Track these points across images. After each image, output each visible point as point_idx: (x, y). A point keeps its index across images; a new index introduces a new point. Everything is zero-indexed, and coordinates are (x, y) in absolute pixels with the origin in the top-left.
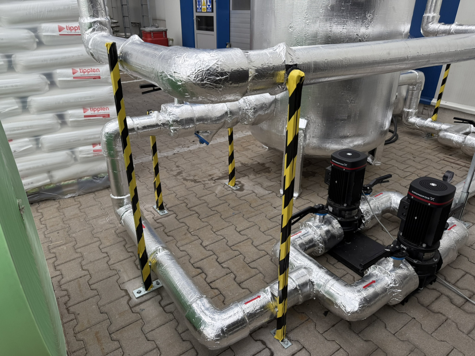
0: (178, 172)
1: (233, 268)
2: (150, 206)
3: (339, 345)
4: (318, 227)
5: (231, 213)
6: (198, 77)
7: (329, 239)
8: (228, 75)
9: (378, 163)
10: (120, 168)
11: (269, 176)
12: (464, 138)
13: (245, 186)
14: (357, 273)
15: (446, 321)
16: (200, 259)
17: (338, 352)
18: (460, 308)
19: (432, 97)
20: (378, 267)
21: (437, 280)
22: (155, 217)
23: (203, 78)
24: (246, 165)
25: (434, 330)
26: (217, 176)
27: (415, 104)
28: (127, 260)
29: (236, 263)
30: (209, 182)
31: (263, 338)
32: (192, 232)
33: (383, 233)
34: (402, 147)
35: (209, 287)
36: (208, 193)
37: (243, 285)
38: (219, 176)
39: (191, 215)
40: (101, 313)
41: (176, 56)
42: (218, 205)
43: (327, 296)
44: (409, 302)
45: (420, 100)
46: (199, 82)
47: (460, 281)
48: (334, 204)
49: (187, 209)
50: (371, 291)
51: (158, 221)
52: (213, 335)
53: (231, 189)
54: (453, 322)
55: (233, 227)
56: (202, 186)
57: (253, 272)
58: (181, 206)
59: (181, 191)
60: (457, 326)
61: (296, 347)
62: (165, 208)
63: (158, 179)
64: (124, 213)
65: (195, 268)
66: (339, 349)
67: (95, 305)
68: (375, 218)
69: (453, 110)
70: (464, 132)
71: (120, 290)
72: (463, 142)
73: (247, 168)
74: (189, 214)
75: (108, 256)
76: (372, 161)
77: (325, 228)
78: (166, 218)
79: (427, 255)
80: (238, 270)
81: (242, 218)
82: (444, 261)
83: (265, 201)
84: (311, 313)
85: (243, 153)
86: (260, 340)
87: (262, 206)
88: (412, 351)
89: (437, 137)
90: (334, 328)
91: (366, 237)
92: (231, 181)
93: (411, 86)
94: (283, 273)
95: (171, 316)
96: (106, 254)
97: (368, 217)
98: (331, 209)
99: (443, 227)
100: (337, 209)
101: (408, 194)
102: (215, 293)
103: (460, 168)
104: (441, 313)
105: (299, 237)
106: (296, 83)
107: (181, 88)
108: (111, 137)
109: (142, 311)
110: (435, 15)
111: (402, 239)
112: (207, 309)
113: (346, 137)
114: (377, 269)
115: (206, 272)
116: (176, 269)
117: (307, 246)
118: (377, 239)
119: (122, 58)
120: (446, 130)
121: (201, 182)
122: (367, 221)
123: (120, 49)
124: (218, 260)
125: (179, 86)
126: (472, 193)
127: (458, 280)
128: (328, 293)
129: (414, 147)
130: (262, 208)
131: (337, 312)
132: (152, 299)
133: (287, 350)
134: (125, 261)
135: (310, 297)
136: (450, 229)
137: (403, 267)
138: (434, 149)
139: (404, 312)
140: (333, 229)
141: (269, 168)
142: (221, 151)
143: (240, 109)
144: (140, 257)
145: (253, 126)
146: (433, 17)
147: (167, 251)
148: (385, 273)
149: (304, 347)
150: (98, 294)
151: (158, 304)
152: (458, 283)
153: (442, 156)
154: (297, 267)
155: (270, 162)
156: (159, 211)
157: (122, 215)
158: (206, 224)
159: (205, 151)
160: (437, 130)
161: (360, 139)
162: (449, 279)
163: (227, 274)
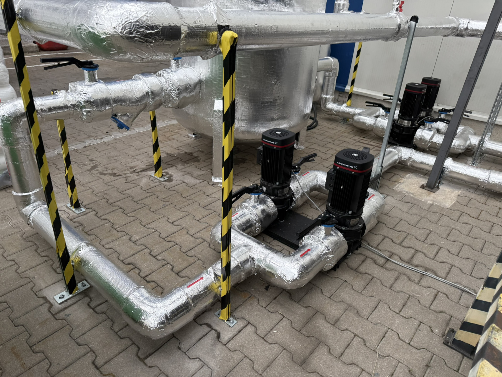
0: (92, 167)
1: (169, 259)
2: (63, 204)
3: (282, 315)
4: (254, 207)
5: (161, 205)
6: (125, 29)
7: (265, 218)
8: (159, 29)
9: (302, 148)
10: (22, 158)
11: (199, 165)
12: (375, 120)
13: (174, 176)
14: (292, 248)
15: (372, 279)
16: (131, 254)
17: (282, 321)
18: (382, 267)
19: (347, 84)
20: (311, 237)
21: (362, 246)
22: (71, 216)
23: (132, 30)
24: (172, 156)
25: (363, 289)
26: (140, 168)
27: (331, 90)
28: (42, 265)
29: (172, 254)
30: (132, 175)
31: (207, 321)
32: (117, 228)
33: (312, 209)
34: (322, 132)
35: (145, 281)
36: (132, 187)
37: (182, 274)
38: (143, 168)
39: (114, 211)
40: (16, 326)
41: (97, 6)
42: (145, 198)
43: (267, 269)
44: (340, 268)
45: (336, 88)
46: (128, 35)
47: (380, 244)
48: (267, 184)
49: (108, 205)
50: (307, 259)
51: (74, 220)
52: (157, 323)
53: (158, 181)
54: (378, 279)
55: (165, 219)
56: (124, 179)
57: (191, 260)
58: (101, 202)
59: (98, 186)
60: (381, 282)
61: (241, 324)
62: (81, 206)
63: (71, 172)
64: (33, 211)
65: (126, 264)
66: (282, 319)
67: (6, 319)
68: (304, 195)
69: (364, 96)
70: (375, 115)
71: (37, 298)
72: (375, 124)
73: (174, 158)
74: (111, 210)
75: (16, 263)
76: (297, 146)
77: (261, 207)
78: (85, 217)
79: (353, 222)
80: (175, 260)
81: (174, 209)
82: (367, 227)
83: (198, 190)
84: (253, 289)
85: (167, 142)
86: (204, 324)
87: (194, 196)
88: (346, 309)
89: (351, 122)
90: (276, 300)
91: (298, 214)
92: (158, 172)
93: (327, 72)
94: (226, 249)
95: (104, 317)
96: (13, 262)
97: (298, 194)
98: (264, 189)
99: (364, 196)
100: (270, 188)
101: (334, 166)
102: (152, 286)
103: (373, 148)
104: (368, 274)
105: (237, 218)
106: (230, 44)
107: (105, 41)
108: (9, 121)
109: (68, 316)
110: (345, 2)
111: (331, 209)
112: (146, 298)
113: (273, 120)
114: (310, 239)
115: (140, 267)
116: (106, 264)
117: (244, 227)
118: (307, 216)
119: (21, 15)
120: (359, 114)
121: (122, 175)
122: (298, 199)
123: (18, 4)
124: (152, 253)
125: (104, 40)
126: (385, 168)
127: (379, 244)
128: (268, 266)
129: (333, 132)
130: (195, 197)
131: (278, 283)
132: (79, 302)
133: (233, 328)
134: (39, 266)
135: (251, 273)
136: (370, 198)
137: (333, 234)
138: (351, 133)
139: (337, 277)
140: (268, 208)
141: (197, 157)
142: (142, 142)
143: (162, 89)
144: (60, 256)
145: (178, 109)
146: (344, 5)
147: (91, 247)
148: (319, 241)
149: (249, 323)
150: (9, 307)
151: (87, 306)
152: (379, 246)
153: (357, 138)
154: (237, 246)
155: (198, 151)
156: (74, 209)
157: (30, 215)
158: (133, 218)
159: (123, 142)
160: (351, 115)
161: (285, 121)
162: (371, 244)
163: (163, 266)
